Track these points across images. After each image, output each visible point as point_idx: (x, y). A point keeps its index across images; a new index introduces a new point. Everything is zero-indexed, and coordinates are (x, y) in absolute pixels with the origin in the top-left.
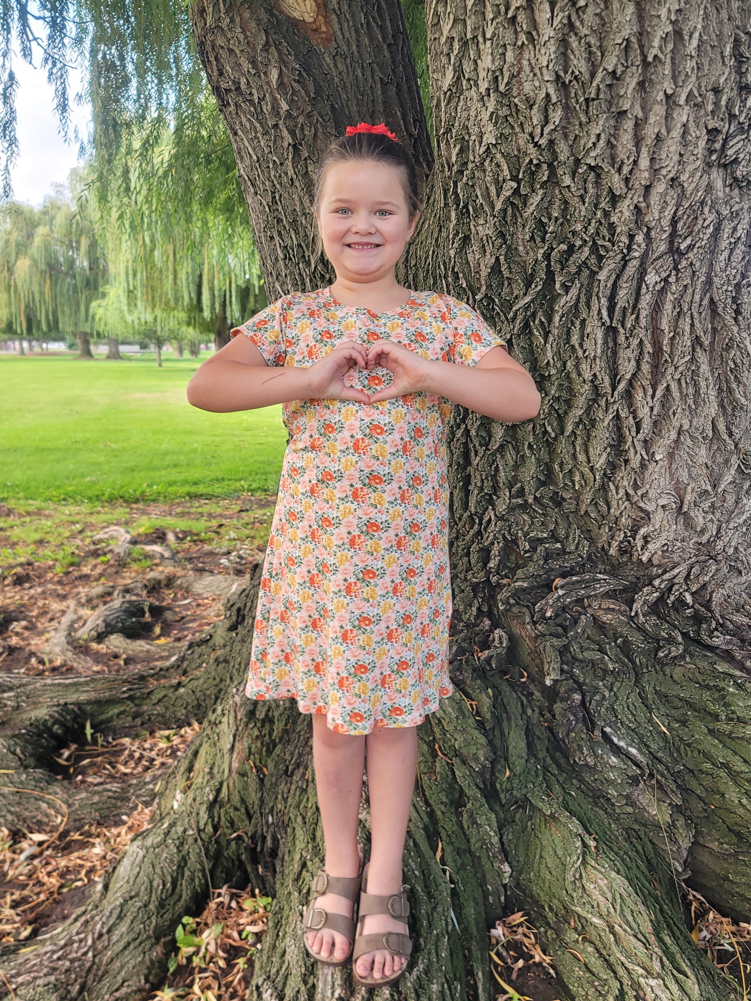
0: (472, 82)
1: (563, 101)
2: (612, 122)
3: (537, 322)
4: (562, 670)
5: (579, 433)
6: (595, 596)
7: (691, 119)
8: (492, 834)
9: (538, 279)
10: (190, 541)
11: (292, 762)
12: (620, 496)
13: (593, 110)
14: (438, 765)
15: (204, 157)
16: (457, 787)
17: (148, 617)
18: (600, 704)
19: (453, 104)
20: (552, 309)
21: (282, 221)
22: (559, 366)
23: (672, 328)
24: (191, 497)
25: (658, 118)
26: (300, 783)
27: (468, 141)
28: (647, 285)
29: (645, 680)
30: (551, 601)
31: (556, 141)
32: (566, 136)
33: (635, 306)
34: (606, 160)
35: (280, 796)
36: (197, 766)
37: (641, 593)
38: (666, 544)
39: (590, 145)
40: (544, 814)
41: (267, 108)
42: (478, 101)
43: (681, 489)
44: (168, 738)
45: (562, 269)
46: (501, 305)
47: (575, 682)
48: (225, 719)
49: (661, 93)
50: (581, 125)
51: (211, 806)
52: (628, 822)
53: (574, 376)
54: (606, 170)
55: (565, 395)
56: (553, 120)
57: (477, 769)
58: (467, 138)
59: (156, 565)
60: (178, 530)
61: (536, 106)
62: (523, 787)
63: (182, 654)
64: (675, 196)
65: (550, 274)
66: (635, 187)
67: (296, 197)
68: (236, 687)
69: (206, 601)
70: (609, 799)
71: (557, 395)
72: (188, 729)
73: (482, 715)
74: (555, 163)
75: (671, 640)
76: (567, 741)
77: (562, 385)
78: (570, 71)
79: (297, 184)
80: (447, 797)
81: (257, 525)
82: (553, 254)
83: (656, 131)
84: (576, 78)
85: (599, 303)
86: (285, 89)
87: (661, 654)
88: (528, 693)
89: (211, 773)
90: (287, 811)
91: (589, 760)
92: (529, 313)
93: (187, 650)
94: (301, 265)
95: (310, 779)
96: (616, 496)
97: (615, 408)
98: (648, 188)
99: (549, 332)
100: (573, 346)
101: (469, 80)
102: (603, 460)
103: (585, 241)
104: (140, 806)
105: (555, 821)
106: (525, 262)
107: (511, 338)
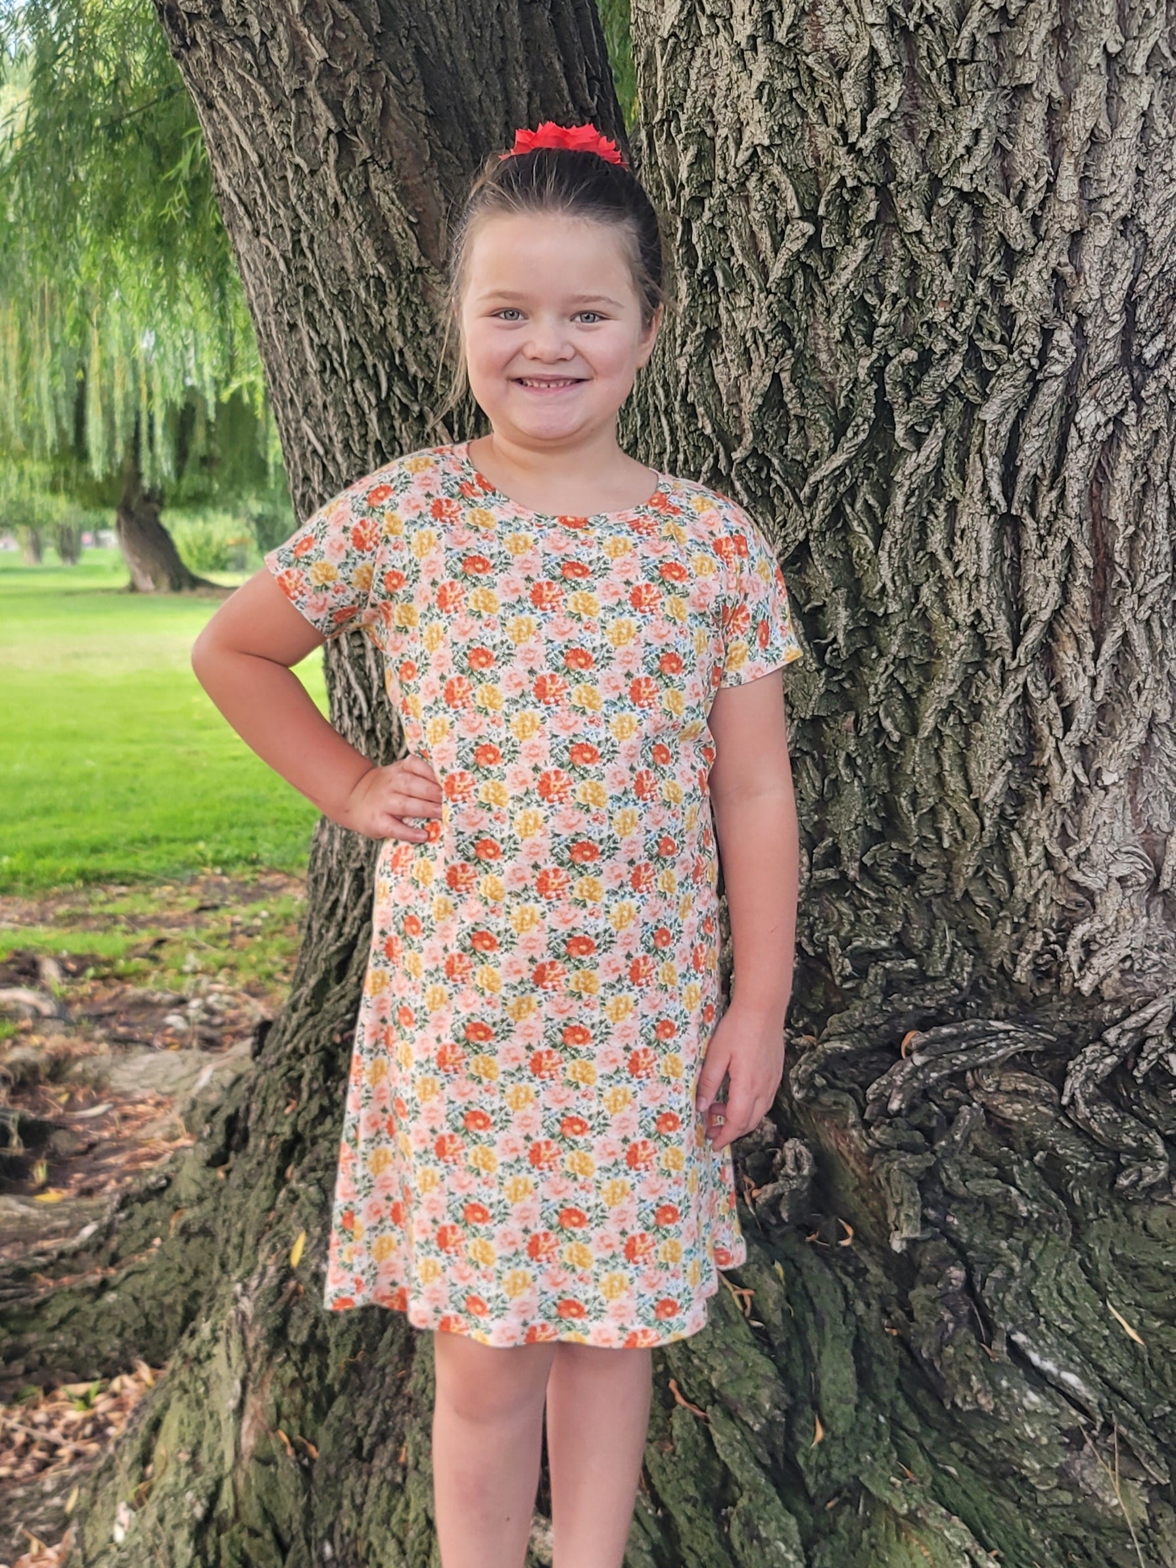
0: (719, 21)
1: (905, 64)
2: (1003, 107)
3: (858, 506)
4: (925, 1220)
5: (948, 732)
6: (988, 1065)
7: (1157, 102)
8: (791, 1557)
9: (860, 420)
10: (94, 978)
11: (371, 1430)
12: (1033, 860)
13: (963, 82)
14: (676, 1422)
15: (103, 126)
16: (717, 1466)
17: (16, 1146)
18: (1003, 1285)
19: (680, 64)
20: (889, 480)
21: (315, 291)
22: (905, 594)
23: (1131, 518)
24: (87, 882)
25: (1092, 100)
26: (389, 1473)
27: (712, 139)
28: (1079, 430)
29: (1093, 1234)
30: (899, 1079)
31: (892, 142)
32: (911, 132)
33: (1056, 473)
34: (992, 182)
35: (346, 1503)
36: (161, 1450)
37: (1080, 1058)
38: (1129, 957)
39: (961, 150)
40: (896, 1514)
41: (280, 55)
42: (733, 59)
43: (1156, 843)
44: (85, 1399)
45: (908, 400)
46: (785, 471)
47: (953, 1243)
48: (219, 1350)
49: (1097, 52)
50: (940, 109)
51: (200, 1530)
52: (1062, 1523)
53: (935, 615)
54: (994, 200)
55: (918, 655)
56: (884, 101)
57: (757, 1428)
58: (709, 131)
59: (26, 1032)
60: (65, 953)
61: (852, 73)
62: (851, 1461)
63: (106, 1220)
64: (1130, 253)
65: (884, 410)
66: (1052, 234)
67: (344, 241)
68: (240, 1280)
69: (141, 1108)
70: (1024, 1479)
71: (902, 655)
72: (127, 1380)
73: (765, 1318)
74: (891, 186)
75: (1143, 1153)
76: (937, 1365)
77: (913, 633)
78: (917, 6)
79: (348, 215)
80: (697, 1486)
81: (241, 939)
82: (890, 368)
83: (1089, 124)
84: (928, 20)
85: (985, 467)
86: (318, 15)
87: (1124, 1182)
88: (857, 1270)
89: (193, 1463)
90: (362, 1531)
91: (983, 1401)
92: (842, 489)
93: (118, 1211)
94: (358, 385)
95: (411, 1462)
96: (1025, 860)
97: (1020, 680)
98: (1076, 237)
99: (884, 526)
100: (933, 555)
101: (712, 17)
102: (997, 787)
103: (954, 342)
104: (35, 1545)
105: (918, 1528)
106: (832, 384)
107: (807, 539)
